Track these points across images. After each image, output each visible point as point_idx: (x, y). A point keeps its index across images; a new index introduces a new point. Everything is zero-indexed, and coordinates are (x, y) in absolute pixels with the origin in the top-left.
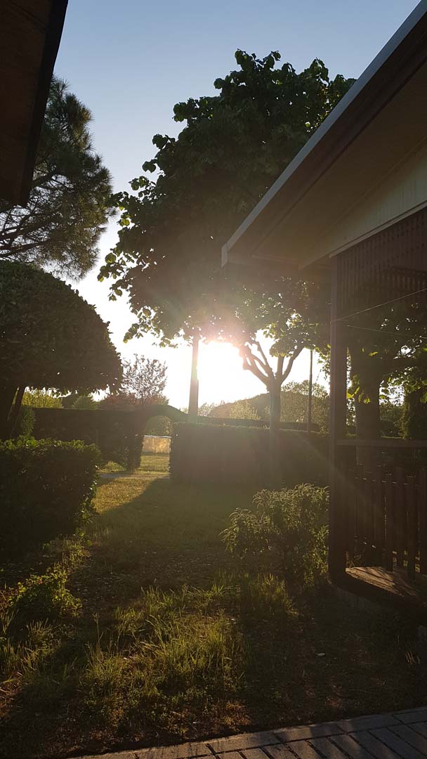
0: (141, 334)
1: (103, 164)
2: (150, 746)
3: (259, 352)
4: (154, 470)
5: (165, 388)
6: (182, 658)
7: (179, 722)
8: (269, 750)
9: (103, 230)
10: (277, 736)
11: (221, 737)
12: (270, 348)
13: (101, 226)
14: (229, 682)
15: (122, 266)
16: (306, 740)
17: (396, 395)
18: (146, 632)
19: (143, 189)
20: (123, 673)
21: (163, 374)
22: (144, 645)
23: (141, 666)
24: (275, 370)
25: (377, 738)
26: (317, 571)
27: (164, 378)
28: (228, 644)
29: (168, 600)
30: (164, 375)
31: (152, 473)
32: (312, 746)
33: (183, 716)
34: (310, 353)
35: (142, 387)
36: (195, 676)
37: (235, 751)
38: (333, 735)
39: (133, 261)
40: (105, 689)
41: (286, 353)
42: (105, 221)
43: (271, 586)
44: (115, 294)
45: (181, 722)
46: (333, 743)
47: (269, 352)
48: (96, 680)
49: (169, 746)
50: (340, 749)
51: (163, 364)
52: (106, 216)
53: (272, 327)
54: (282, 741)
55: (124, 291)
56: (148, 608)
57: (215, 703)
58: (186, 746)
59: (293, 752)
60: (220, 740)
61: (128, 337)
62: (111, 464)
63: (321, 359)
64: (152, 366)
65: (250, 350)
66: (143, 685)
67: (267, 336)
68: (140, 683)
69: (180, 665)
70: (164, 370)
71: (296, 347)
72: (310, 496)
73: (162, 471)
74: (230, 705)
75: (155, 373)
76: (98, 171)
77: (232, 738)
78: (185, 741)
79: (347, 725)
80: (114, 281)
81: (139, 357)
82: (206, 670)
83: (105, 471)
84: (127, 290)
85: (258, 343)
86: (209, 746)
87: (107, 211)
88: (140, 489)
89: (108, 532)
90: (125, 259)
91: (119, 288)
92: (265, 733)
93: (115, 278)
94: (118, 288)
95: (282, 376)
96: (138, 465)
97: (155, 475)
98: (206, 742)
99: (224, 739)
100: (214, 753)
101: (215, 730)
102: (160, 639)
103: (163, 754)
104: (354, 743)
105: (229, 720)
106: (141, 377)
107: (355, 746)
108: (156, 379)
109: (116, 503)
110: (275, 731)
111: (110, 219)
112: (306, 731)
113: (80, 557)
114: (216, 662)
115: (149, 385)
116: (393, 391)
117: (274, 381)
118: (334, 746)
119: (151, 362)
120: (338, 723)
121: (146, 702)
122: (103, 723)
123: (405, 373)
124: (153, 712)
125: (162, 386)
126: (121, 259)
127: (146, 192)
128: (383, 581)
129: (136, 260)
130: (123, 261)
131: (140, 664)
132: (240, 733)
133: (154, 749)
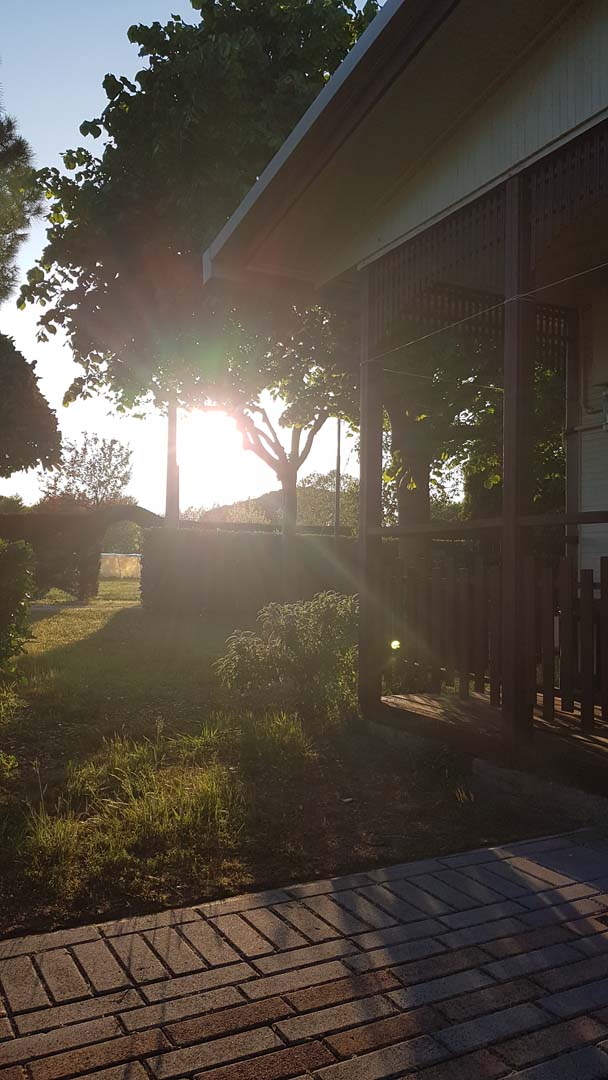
0: (88, 394)
1: (19, 132)
2: (118, 918)
3: (265, 425)
4: (118, 599)
5: (130, 482)
6: (162, 815)
7: (158, 887)
8: (278, 908)
9: (23, 237)
10: (289, 894)
11: (214, 900)
12: (279, 416)
13: (20, 232)
14: (225, 838)
15: (55, 287)
16: (325, 894)
17: (453, 482)
18: (111, 788)
19: (83, 169)
20: (79, 839)
21: (125, 462)
22: (109, 803)
23: (104, 829)
24: (288, 450)
25: (417, 886)
26: (344, 704)
27: (128, 466)
28: (224, 796)
29: (140, 751)
30: (127, 463)
31: (116, 602)
32: (334, 900)
33: (163, 880)
34: (337, 426)
35: (95, 480)
36: (179, 835)
37: (233, 913)
38: (361, 887)
39: (71, 281)
40: (56, 857)
41: (304, 423)
42: (25, 223)
43: (284, 725)
44: (46, 332)
45: (159, 887)
46: (361, 895)
47: (277, 421)
48: (40, 849)
49: (144, 915)
50: (370, 901)
51: (126, 447)
52: (27, 216)
53: (284, 387)
54: (294, 897)
55: (57, 326)
56: (113, 761)
57: (207, 862)
58: (168, 913)
59: (308, 908)
60: (212, 904)
61: (69, 398)
62: (54, 591)
63: (351, 432)
64: (109, 449)
65: (252, 421)
66: (108, 849)
67: (275, 398)
68: (102, 847)
69: (158, 823)
70: (128, 455)
71: (317, 416)
72: (335, 607)
73: (130, 600)
74: (226, 864)
75: (114, 460)
76: (10, 143)
77: (229, 900)
78: (167, 908)
79: (380, 874)
80: (44, 311)
81: (90, 437)
82: (194, 827)
83: (46, 601)
84: (64, 326)
85: (263, 411)
86: (198, 911)
87: (28, 208)
88: (99, 623)
89: (52, 675)
90: (60, 278)
91: (52, 323)
92: (274, 891)
93: (44, 304)
94: (50, 323)
95: (298, 459)
96: (95, 592)
97: (119, 605)
98: (194, 908)
99: (218, 902)
100: (204, 918)
101: (206, 892)
102: (131, 793)
103: (135, 924)
104: (388, 893)
105: (225, 881)
106: (93, 466)
107: (390, 896)
108: (116, 467)
109: (64, 641)
110: (286, 888)
111: (33, 220)
112: (327, 885)
113: (12, 708)
114: (208, 815)
115: (105, 478)
116: (449, 477)
117: (287, 467)
118: (361, 898)
119: (108, 443)
120: (369, 874)
121: (112, 869)
122: (52, 896)
123: (465, 450)
124: (122, 878)
125: (125, 479)
126: (53, 276)
127: (87, 174)
128: (429, 709)
129: (75, 279)
130: (56, 280)
131: (103, 826)
132: (239, 894)
133: (123, 921)
